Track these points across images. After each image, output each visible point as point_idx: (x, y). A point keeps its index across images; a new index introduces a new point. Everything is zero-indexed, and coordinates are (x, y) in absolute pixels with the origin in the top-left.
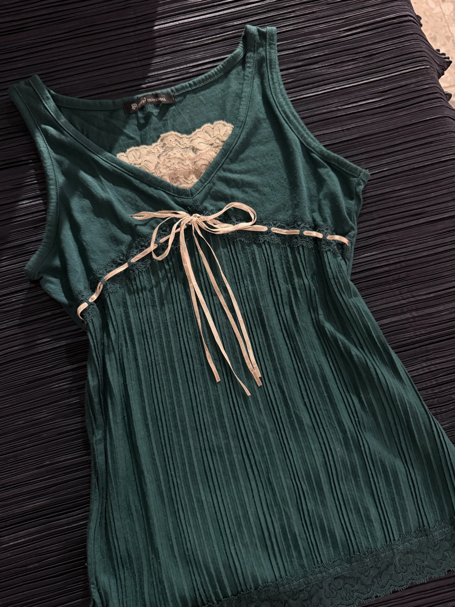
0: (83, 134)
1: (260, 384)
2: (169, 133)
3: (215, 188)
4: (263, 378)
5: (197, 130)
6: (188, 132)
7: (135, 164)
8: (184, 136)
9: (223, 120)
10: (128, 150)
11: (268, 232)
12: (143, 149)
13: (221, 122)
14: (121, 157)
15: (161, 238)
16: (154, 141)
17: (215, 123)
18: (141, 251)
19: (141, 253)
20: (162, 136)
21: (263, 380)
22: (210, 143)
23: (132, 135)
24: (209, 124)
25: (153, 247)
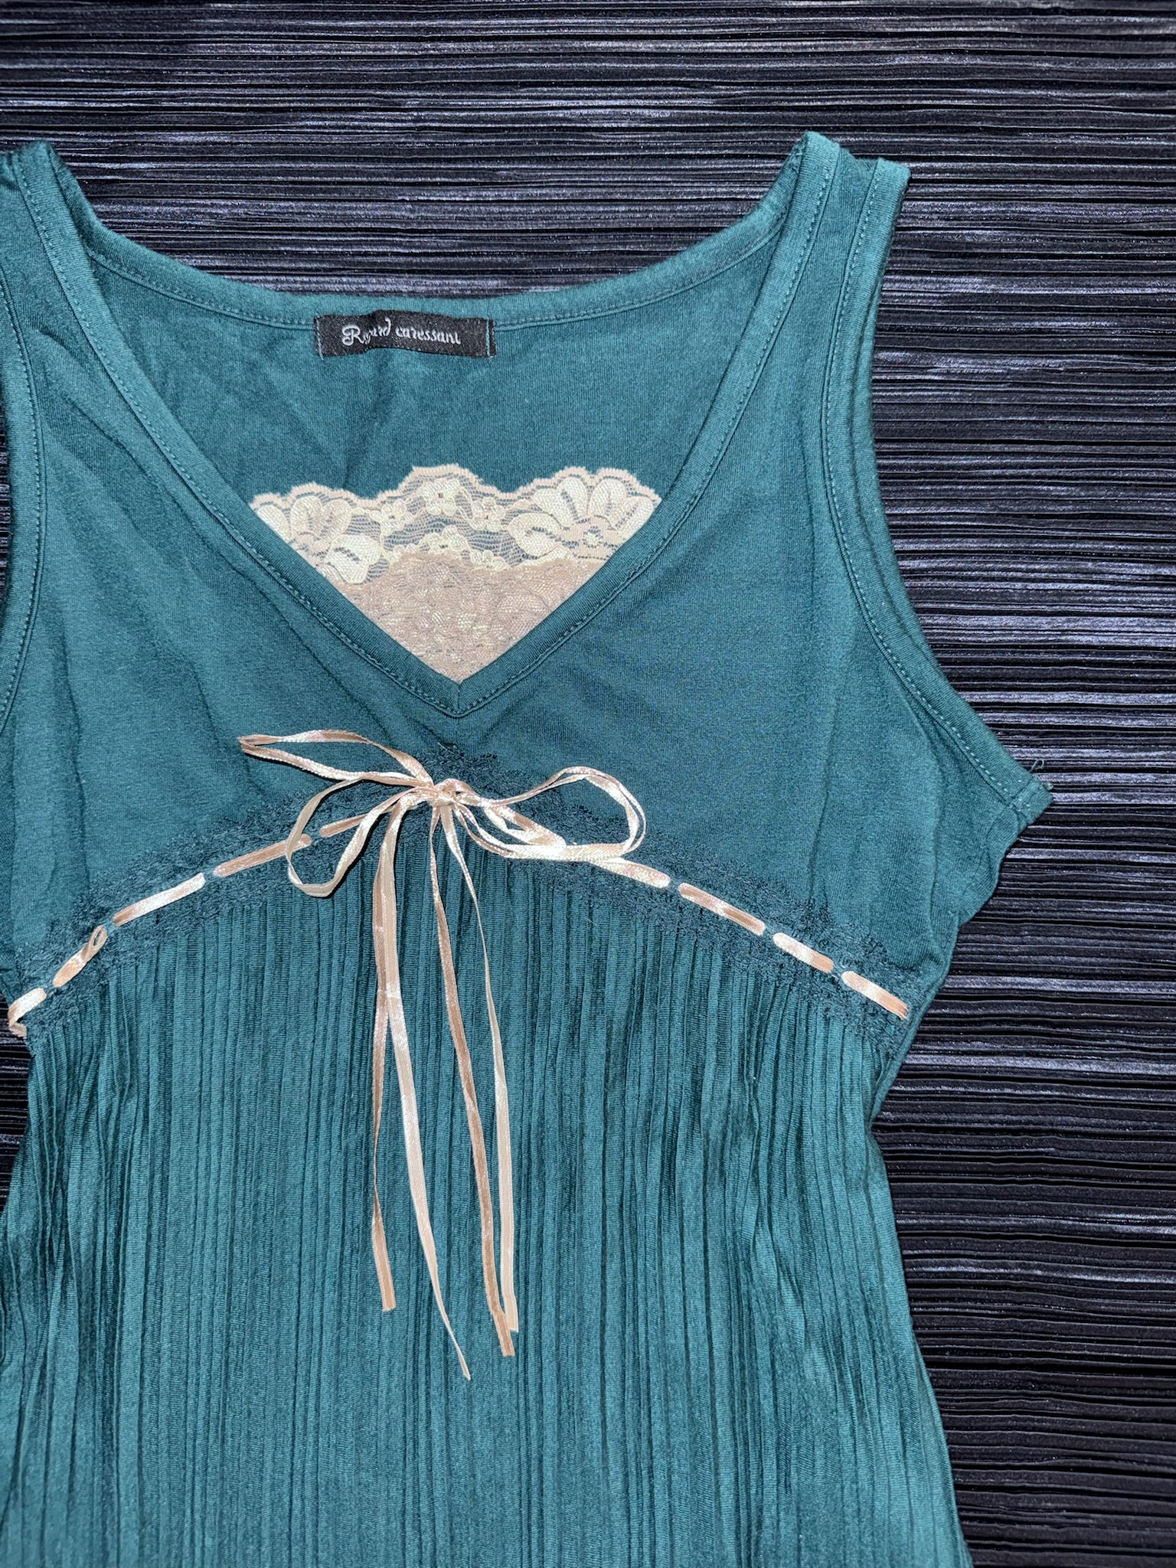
0: (162, 394)
1: (508, 1349)
2: (441, 469)
3: (542, 700)
4: (522, 1337)
5: (537, 481)
6: (508, 483)
7: (305, 548)
8: (492, 489)
9: (631, 470)
10: (296, 490)
11: (668, 895)
12: (345, 504)
13: (623, 474)
14: (268, 509)
15: (330, 820)
16: (390, 483)
17: (604, 472)
18: (259, 842)
19: (256, 853)
20: (417, 471)
21: (521, 1342)
22: (569, 537)
23: (321, 439)
24: (581, 471)
25: (296, 841)
